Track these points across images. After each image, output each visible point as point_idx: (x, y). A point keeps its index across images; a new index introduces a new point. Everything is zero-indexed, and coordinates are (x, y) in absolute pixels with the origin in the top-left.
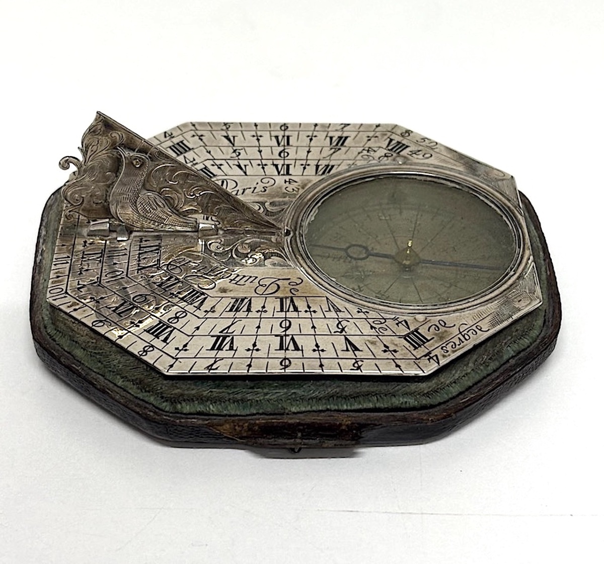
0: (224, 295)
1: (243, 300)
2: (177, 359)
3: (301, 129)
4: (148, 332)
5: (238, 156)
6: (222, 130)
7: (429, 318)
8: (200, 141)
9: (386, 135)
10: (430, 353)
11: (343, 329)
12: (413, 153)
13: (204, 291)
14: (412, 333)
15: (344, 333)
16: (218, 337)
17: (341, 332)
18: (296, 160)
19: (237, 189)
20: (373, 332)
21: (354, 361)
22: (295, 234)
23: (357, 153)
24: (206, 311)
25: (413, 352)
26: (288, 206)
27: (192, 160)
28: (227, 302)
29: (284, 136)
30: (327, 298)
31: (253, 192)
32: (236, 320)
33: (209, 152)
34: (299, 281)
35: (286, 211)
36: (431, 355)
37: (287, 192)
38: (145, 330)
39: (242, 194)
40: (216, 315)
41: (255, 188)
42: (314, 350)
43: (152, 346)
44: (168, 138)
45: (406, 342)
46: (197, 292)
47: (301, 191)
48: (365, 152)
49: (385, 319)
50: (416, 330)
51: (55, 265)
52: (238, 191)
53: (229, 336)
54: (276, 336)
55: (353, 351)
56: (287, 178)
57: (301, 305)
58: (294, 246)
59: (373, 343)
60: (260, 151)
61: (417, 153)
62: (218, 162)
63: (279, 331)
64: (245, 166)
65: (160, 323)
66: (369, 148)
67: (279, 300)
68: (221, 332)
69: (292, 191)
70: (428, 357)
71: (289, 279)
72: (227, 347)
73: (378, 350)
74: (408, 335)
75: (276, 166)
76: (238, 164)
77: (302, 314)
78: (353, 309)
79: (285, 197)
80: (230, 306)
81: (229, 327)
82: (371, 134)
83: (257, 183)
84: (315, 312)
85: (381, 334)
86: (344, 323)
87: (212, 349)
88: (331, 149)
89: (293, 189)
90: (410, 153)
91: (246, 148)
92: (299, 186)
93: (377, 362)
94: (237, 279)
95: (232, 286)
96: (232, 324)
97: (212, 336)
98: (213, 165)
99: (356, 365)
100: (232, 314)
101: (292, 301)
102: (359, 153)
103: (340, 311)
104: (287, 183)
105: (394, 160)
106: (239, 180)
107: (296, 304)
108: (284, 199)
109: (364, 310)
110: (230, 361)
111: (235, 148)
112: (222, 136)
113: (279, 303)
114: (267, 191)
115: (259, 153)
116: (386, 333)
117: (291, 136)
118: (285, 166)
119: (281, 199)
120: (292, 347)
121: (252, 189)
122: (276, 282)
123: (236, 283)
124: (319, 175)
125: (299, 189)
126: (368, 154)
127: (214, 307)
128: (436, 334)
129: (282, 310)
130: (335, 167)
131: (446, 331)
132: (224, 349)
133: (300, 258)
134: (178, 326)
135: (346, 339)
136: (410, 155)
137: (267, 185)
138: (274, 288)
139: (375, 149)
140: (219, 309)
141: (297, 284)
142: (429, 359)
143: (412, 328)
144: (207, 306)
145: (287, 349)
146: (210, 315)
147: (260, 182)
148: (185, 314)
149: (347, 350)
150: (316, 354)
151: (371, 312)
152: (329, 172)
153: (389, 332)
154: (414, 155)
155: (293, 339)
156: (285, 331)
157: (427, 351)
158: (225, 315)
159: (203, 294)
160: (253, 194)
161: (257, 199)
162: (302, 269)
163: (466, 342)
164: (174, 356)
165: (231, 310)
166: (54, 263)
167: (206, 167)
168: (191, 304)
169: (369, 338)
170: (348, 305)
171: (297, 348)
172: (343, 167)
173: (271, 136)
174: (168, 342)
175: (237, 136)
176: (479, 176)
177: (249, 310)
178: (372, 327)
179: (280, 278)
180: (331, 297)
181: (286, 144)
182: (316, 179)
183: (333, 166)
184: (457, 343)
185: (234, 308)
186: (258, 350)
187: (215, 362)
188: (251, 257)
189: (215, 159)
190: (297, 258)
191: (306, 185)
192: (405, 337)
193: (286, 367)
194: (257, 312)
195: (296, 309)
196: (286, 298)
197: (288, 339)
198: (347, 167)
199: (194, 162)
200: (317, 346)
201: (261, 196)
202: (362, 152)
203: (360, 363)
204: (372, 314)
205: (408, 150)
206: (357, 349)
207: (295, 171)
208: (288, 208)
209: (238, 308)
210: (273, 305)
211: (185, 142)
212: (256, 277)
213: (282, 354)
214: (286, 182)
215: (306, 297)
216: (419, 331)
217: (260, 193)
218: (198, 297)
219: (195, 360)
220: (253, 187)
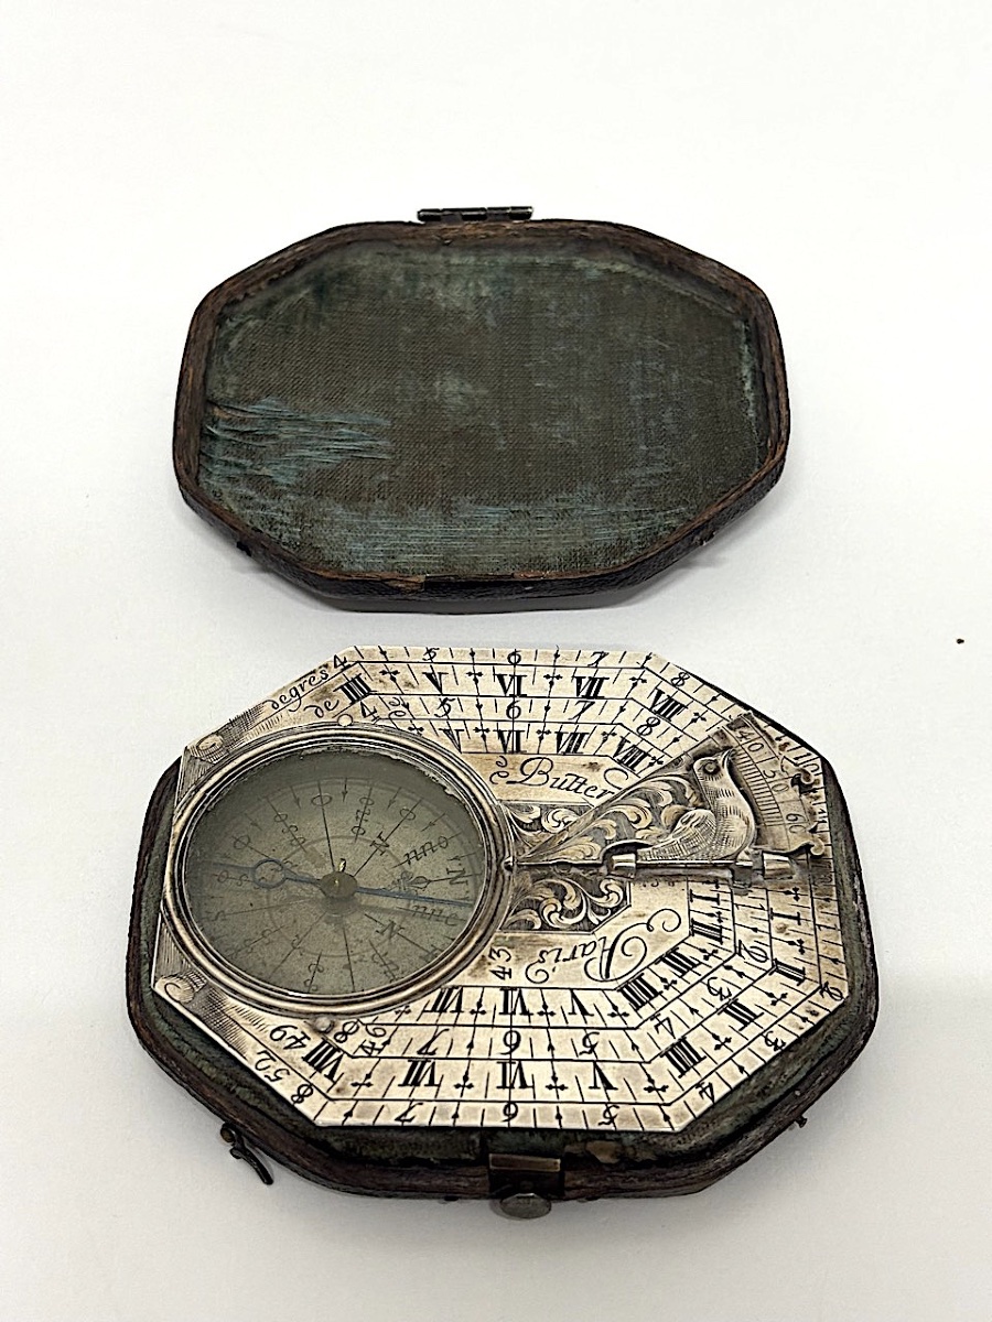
0: (593, 760)
1: (568, 750)
2: (642, 667)
3: (483, 1105)
4: (682, 706)
5: (587, 1036)
6: (616, 1105)
7: (335, 720)
8: (653, 1077)
9: (338, 1091)
10: (343, 670)
11: (443, 703)
12: (298, 1042)
13: (619, 766)
14: (359, 699)
15: (443, 698)
16: (596, 697)
17: (446, 699)
18: (492, 1026)
19: (586, 958)
20: (407, 699)
21: (434, 660)
22: (499, 866)
23: (392, 1042)
24: (614, 734)
25: (363, 672)
26: (509, 919)
27: (661, 1027)
28: (588, 747)
29: (512, 1087)
30: (460, 750)
31: (560, 950)
32: (575, 720)
33: (634, 1047)
34: (495, 778)
35: (509, 911)
36: (342, 667)
37: (509, 951)
38: (686, 707)
39: (576, 947)
40: (601, 729)
41: (557, 960)
42: (480, 674)
43: (674, 685)
44: (706, 1082)
45: (369, 685)
46: (627, 764)
47: (486, 951)
48: (379, 1043)
49: (390, 719)
50: (353, 702)
51: (823, 812)
52: (583, 955)
53: (583, 697)
54: (525, 696)
55: (433, 673)
56: (508, 982)
57: (494, 741)
58: (500, 842)
59: (409, 684)
60: (551, 1048)
61: (293, 1040)
62: (617, 1022)
63: (523, 703)
64: (574, 1013)
65: (669, 718)
66: (370, 1056)
67: (522, 749)
68: (593, 703)
69: (501, 953)
70: (346, 664)
71: (508, 782)
72: (584, 681)
73: (404, 674)
74: (366, 695)
75: (525, 1012)
76: (587, 1017)
77: (492, 726)
78: (428, 734)
79: (512, 938)
80: (583, 742)
81: (584, 710)
82: (364, 1092)
83: (554, 970)
84: (477, 730)
85: (398, 697)
86: (441, 712)
87: (602, 680)
88: (433, 1053)
89: (499, 956)
90: (305, 1041)
91: (575, 1058)
92: (489, 964)
93: (406, 659)
94: (576, 785)
95: (584, 773)
96: (579, 715)
97: (602, 698)
98: (626, 1014)
99: (432, 654)
100: (581, 729)
101: (505, 747)
102: (387, 1043)
103: (444, 731)
104: (507, 970)
105: (333, 1025)
106: (582, 979)
107: (500, 741)
108: (513, 935)
109: (415, 732)
110: (579, 663)
111: (592, 1057)
112: (616, 1089)
113: (522, 744)
114: (538, 952)
115: (553, 1044)
116: (391, 698)
117: (498, 1087)
118: (509, 1011)
119: (517, 935)
120: (507, 680)
121: (561, 958)
122: (525, 777)
123: (578, 777)
124: (457, 988)
125: (490, 956)
126: (374, 1039)
127: (604, 741)
128: (330, 696)
129: (518, 732)
130: (429, 1008)
131: (317, 701)
132: (587, 679)
133: (492, 820)
134: (647, 714)
135: (440, 689)
136: (306, 1037)
137: (539, 966)
138: (528, 769)
139: (361, 1052)
140: (597, 738)
141: (498, 773)
142: (345, 661)
143: (358, 704)
144: (614, 742)
145: (513, 677)
146: (608, 729)
147: (550, 972)
148: (641, 730)
149: (440, 674)
150: (478, 669)
151: (406, 729)
152: (441, 994)
153: (387, 699)
154: (299, 1036)
155: (505, 691)
156: (514, 702)
157: (345, 673)
158: (589, 729)
159: (620, 762)
160: (559, 947)
161: (553, 937)
162: (491, 803)
163: (296, 685)
164: (647, 672)
165: (583, 735)
166: (826, 814)
167: (636, 1011)
168: (634, 746)
169: (412, 691)
170: (434, 739)
171: (501, 677)
172: (417, 1006)
173: (533, 1087)
174: (656, 691)
175: (591, 1088)
176: (207, 985)
177: (560, 735)
178: (407, 706)
179: (520, 785)
180: (455, 751)
181: (508, 1065)
182: (462, 978)
183: (434, 1010)
184: (307, 684)
185: (578, 737)
186: (547, 677)
187: (597, 662)
188: (559, 822)
189: (624, 1029)
190: (496, 821)
191: (479, 965)
192: (370, 692)
193: (514, 654)
194: (549, 732)
195: (500, 734)
196: (512, 752)
197: (510, 692)
198: (411, 1005)
199: (655, 1022)
200: (476, 681)
201: (548, 943)
202: (385, 1044)
203: (427, 657)
204: (404, 725)
205: (305, 1052)
206: (429, 676)
207: (494, 998)
208: (507, 916)
209: (574, 739)
210: (530, 742)
211: (677, 1073)
212: (551, 787)
213: (520, 671)
214: (510, 973)
215: (487, 753)
216: (350, 701)
217: (549, 949)
218: (626, 757)
219: (621, 665)
220: (561, 963)
